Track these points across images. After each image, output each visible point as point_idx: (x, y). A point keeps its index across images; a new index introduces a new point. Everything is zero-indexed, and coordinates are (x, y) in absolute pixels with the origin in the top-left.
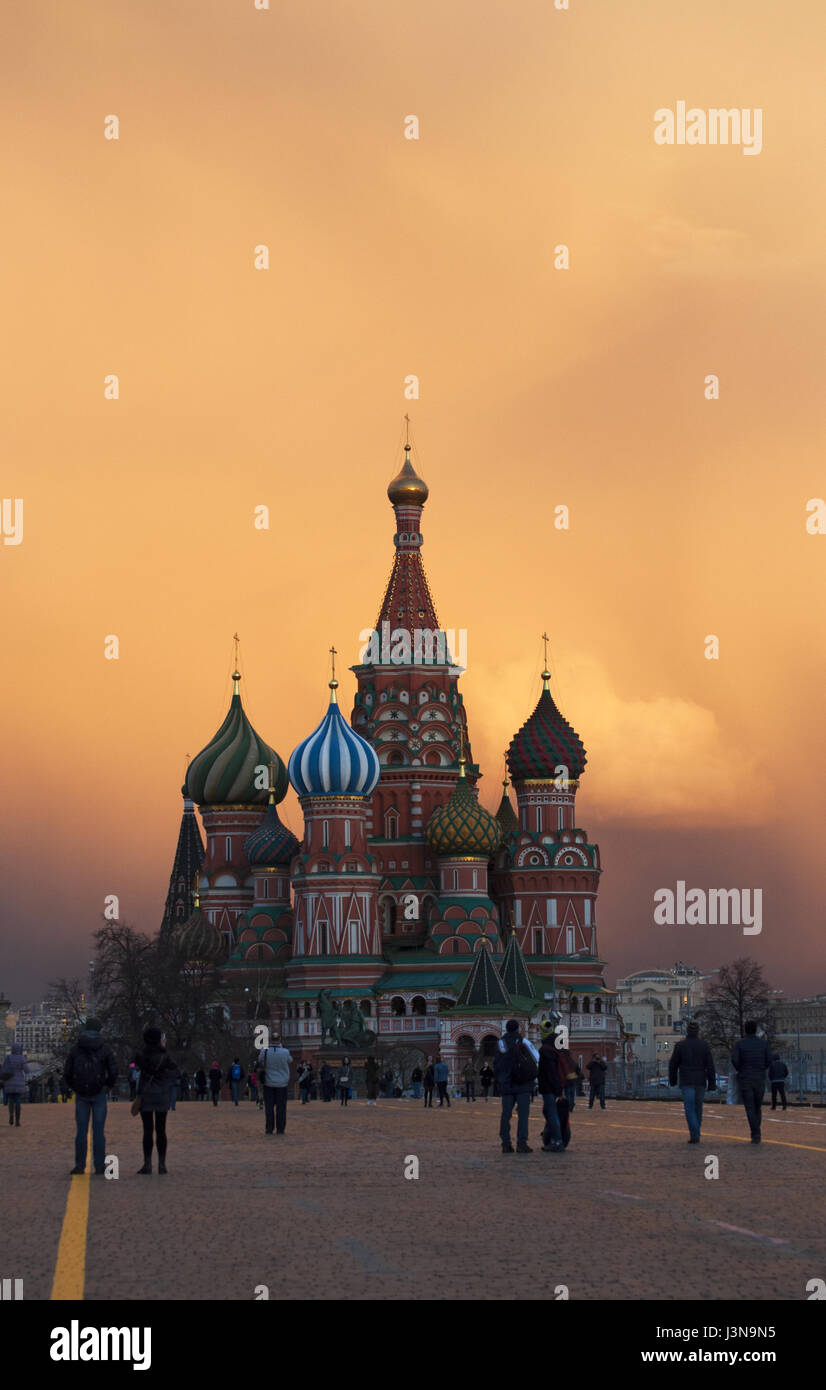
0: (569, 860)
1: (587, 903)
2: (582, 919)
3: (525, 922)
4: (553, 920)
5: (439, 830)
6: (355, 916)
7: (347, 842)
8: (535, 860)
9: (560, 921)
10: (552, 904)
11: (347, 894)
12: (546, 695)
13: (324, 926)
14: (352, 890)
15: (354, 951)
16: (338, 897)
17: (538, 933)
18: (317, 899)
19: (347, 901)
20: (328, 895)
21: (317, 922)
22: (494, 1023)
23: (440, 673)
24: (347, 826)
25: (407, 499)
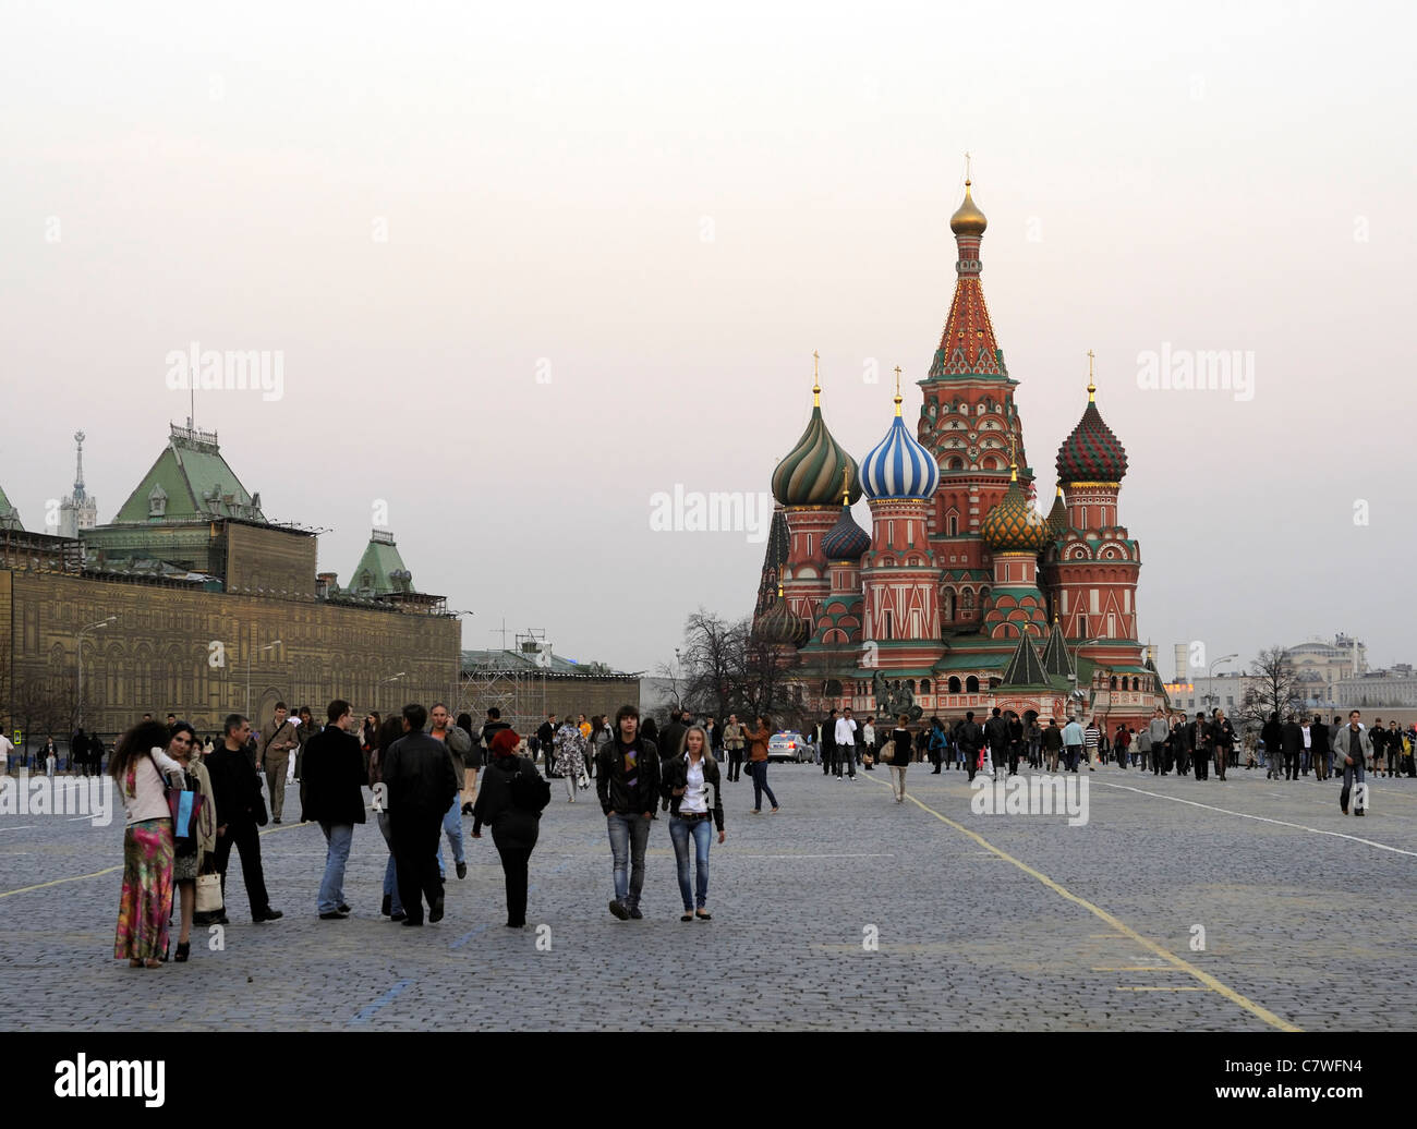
0: (1110, 554)
1: (1127, 593)
2: (1122, 609)
3: (1070, 609)
4: (1095, 608)
5: (992, 529)
6: (916, 605)
7: (910, 540)
8: (1080, 555)
9: (1101, 610)
10: (1095, 595)
11: (910, 586)
12: (1092, 405)
13: (889, 614)
14: (915, 583)
15: (916, 636)
16: (901, 588)
17: (1083, 619)
18: (883, 591)
19: (909, 592)
20: (892, 587)
21: (883, 610)
22: (1034, 700)
23: (996, 387)
24: (910, 525)
25: (968, 230)
